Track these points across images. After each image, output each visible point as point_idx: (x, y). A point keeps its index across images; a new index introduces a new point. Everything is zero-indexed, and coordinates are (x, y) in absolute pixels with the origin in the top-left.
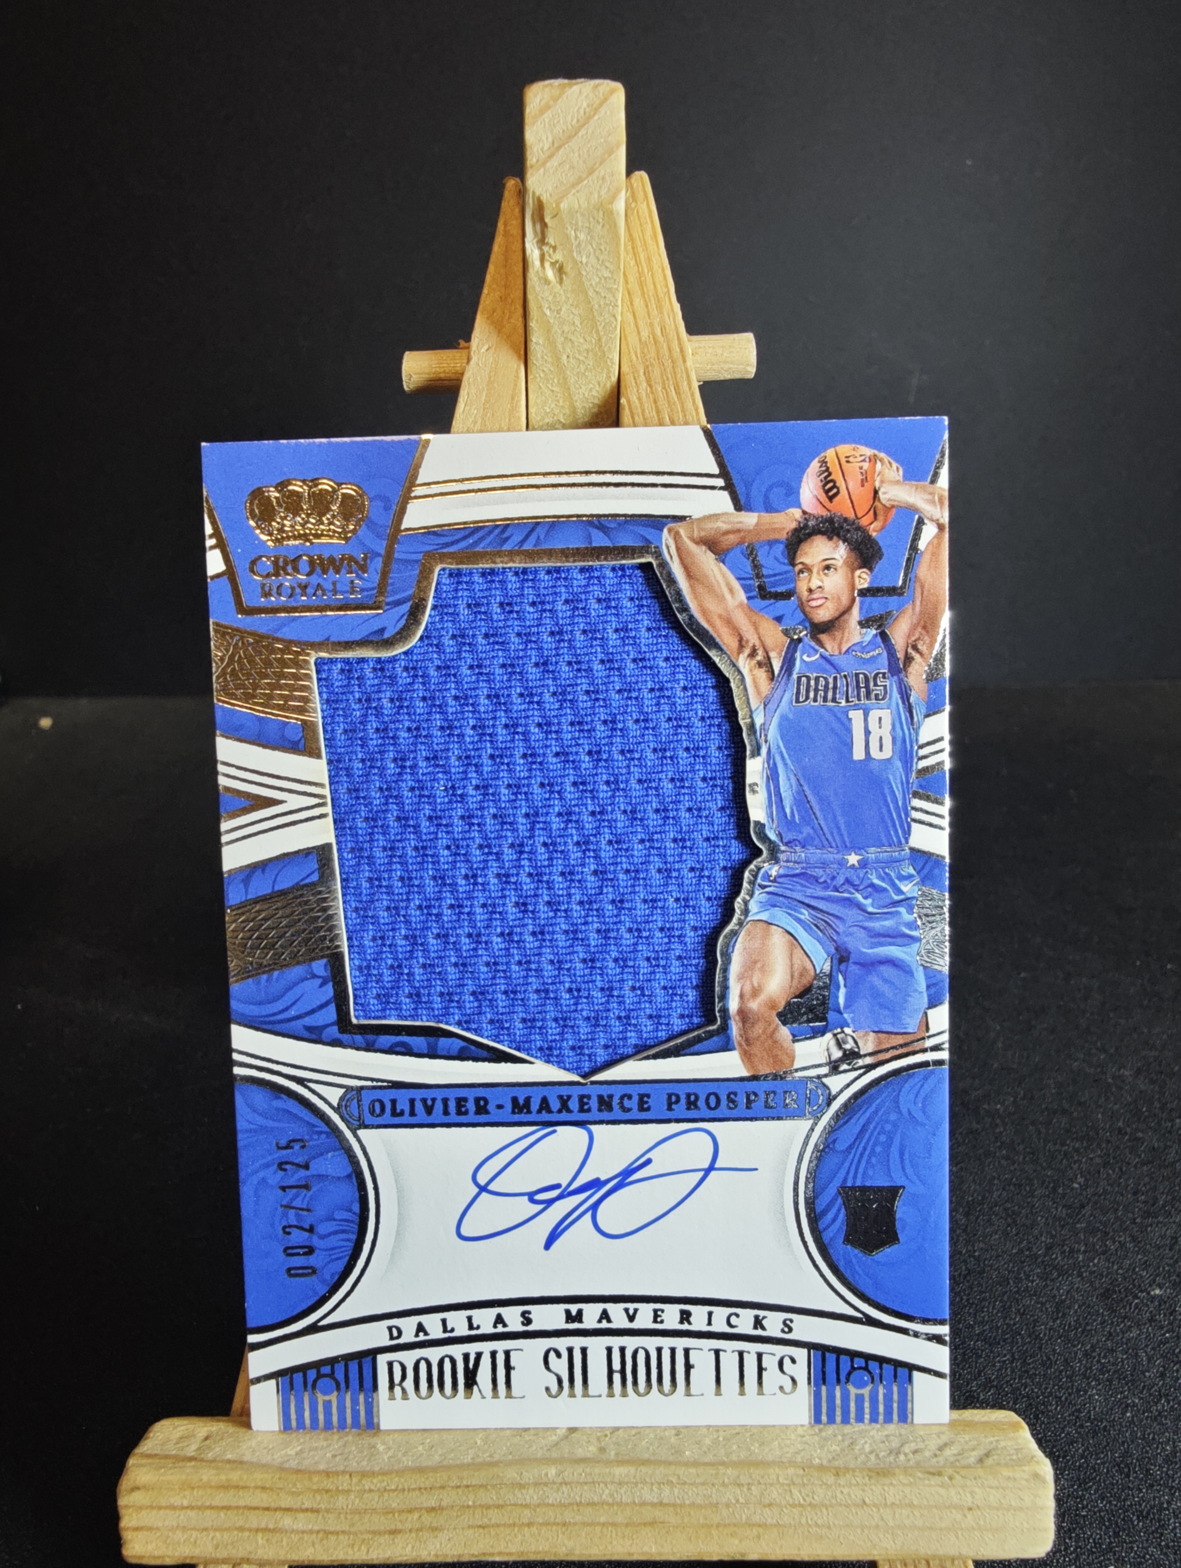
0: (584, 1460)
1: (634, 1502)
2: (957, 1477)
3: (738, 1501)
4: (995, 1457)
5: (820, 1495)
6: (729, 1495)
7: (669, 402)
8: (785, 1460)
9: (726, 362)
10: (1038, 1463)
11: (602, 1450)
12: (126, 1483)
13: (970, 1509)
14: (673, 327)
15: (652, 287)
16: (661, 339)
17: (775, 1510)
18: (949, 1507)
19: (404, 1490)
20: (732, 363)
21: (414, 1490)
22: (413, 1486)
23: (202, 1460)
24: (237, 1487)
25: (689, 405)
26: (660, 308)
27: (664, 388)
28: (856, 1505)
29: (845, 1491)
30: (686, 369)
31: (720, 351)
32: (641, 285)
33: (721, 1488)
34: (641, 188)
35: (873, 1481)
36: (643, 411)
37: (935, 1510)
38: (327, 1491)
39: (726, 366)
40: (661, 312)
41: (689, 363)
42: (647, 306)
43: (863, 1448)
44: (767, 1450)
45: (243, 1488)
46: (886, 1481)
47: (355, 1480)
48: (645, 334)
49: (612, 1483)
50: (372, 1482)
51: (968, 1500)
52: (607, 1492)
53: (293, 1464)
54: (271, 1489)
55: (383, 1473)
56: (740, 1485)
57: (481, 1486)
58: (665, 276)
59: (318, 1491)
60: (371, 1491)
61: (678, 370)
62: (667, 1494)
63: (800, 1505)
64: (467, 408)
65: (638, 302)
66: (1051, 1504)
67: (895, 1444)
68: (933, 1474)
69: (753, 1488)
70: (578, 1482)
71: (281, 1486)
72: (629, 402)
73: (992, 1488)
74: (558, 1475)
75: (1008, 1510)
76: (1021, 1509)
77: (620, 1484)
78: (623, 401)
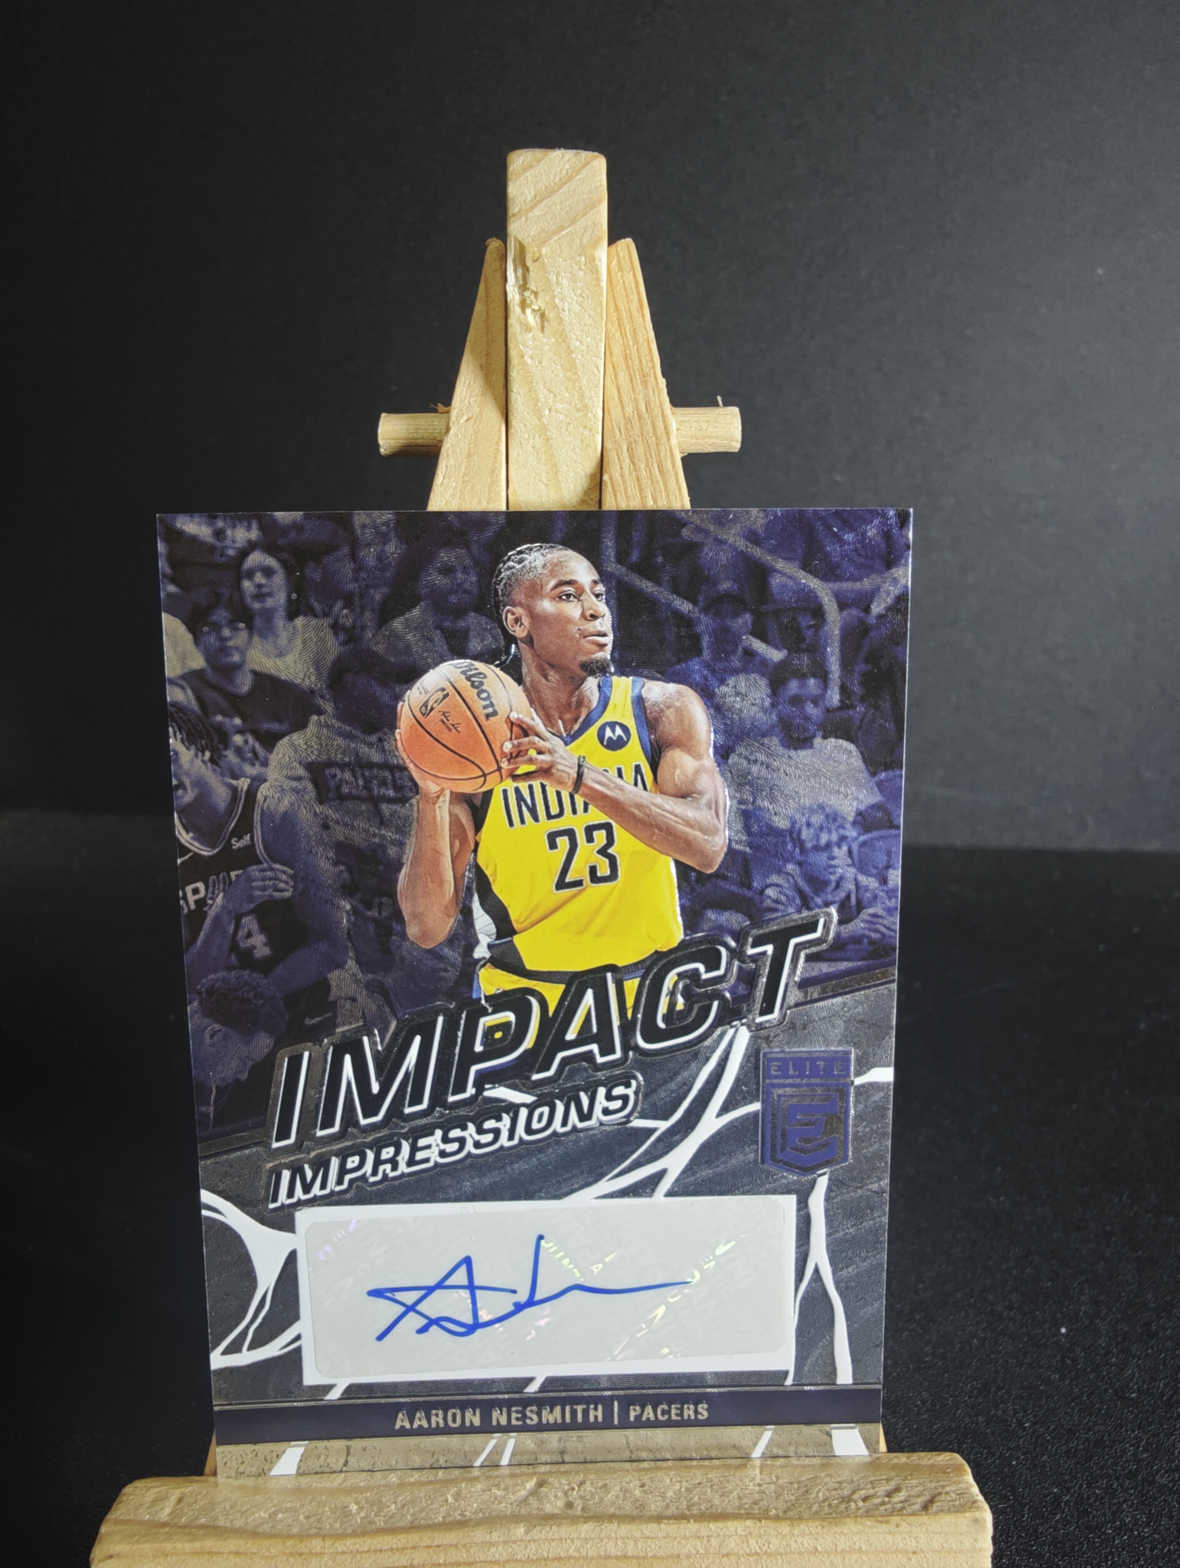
0: (553, 1517)
1: (599, 1557)
2: (904, 1524)
3: (698, 1552)
4: (938, 1504)
5: (775, 1544)
6: (689, 1547)
7: (652, 481)
8: (743, 1512)
9: (711, 437)
10: (978, 1508)
11: (569, 1505)
12: (98, 1552)
13: (914, 1553)
14: (658, 403)
15: (637, 362)
16: (646, 416)
17: (733, 1559)
18: (894, 1552)
19: (376, 1551)
20: (716, 438)
21: (386, 1550)
22: (384, 1548)
23: (175, 1526)
24: (211, 1553)
25: (672, 484)
26: (645, 384)
27: (646, 466)
28: (807, 1552)
29: (799, 1540)
30: (670, 448)
31: (704, 426)
32: (626, 358)
33: (683, 1541)
34: (627, 257)
35: (825, 1530)
36: (626, 489)
37: (881, 1555)
38: (301, 1554)
39: (711, 441)
40: (645, 387)
41: (674, 441)
42: (631, 380)
43: (817, 1496)
44: (727, 1501)
45: (217, 1553)
46: (839, 1530)
47: (328, 1543)
48: (629, 409)
49: (578, 1538)
50: (345, 1545)
51: (912, 1544)
52: (573, 1547)
53: (266, 1528)
54: (245, 1554)
55: (355, 1534)
56: (699, 1537)
57: (452, 1545)
58: (650, 350)
59: (291, 1554)
60: (343, 1553)
61: (662, 448)
62: (630, 1550)
63: (757, 1554)
64: (447, 480)
65: (623, 376)
66: (987, 1547)
67: (846, 1492)
68: (882, 1522)
69: (712, 1540)
70: (546, 1539)
71: (255, 1551)
72: (611, 478)
73: (935, 1533)
74: (527, 1533)
75: (949, 1553)
76: (961, 1551)
77: (586, 1539)
78: (606, 477)
